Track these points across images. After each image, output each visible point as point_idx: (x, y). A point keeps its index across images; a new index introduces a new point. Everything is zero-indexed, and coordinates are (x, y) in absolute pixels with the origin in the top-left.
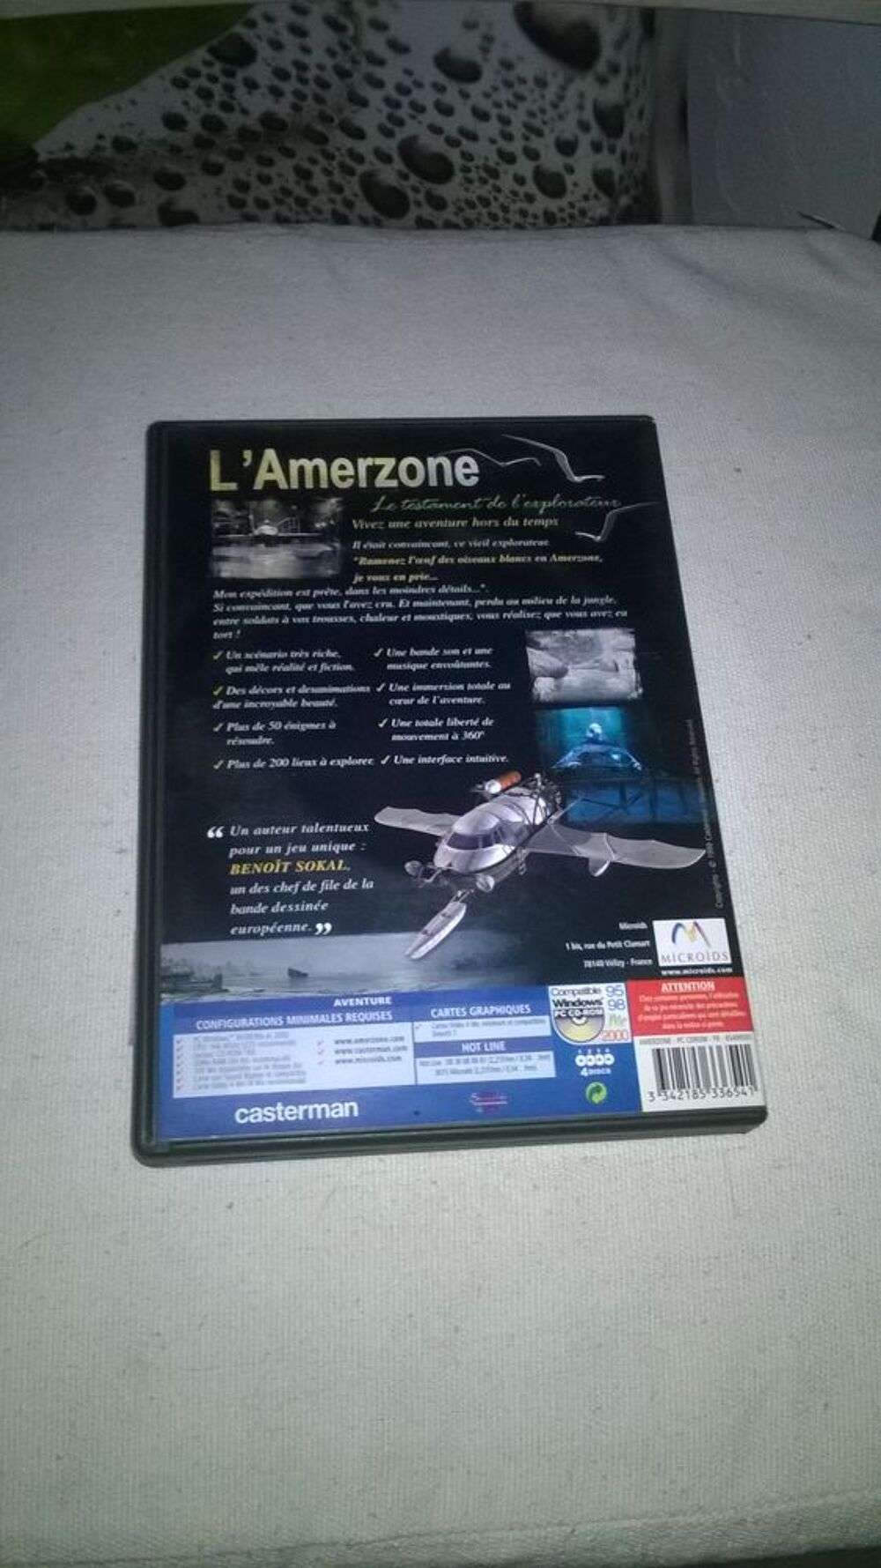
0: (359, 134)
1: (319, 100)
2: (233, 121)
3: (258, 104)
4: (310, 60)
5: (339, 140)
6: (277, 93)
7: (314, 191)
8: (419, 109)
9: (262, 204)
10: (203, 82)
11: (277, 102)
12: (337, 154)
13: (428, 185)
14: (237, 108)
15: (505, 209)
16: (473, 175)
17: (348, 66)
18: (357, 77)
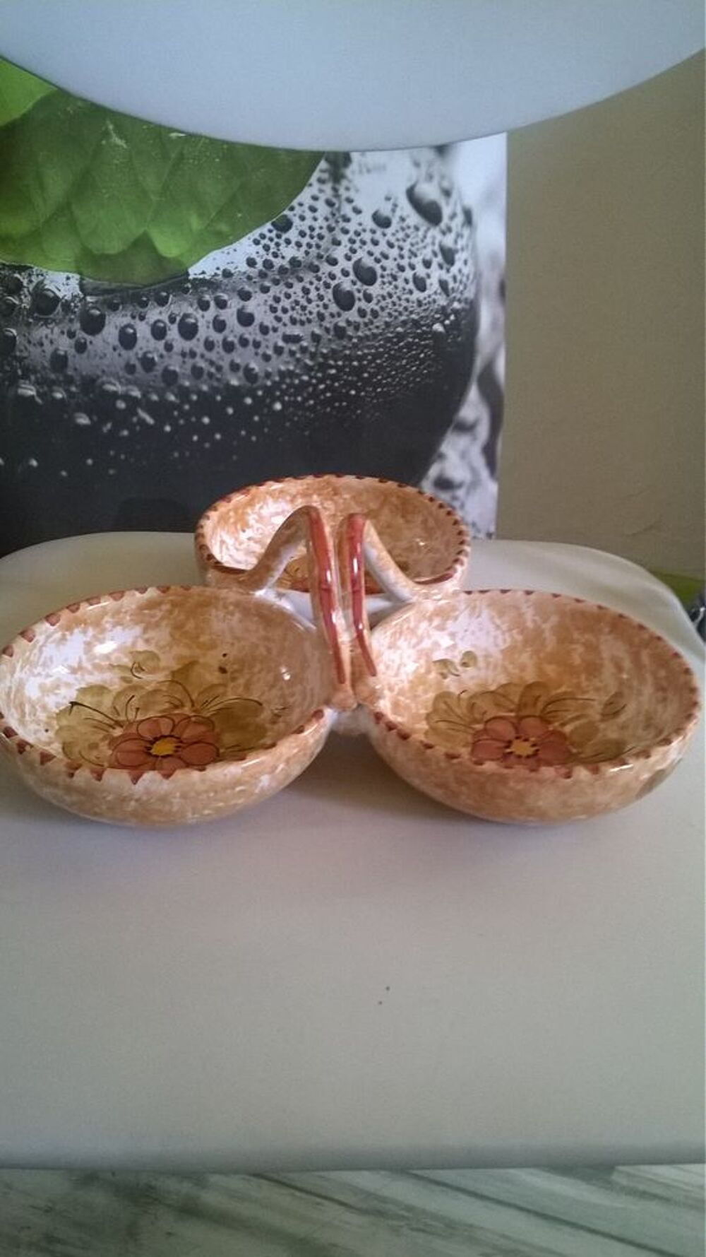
0: (333, 262)
1: (318, 246)
2: (278, 262)
3: (289, 252)
4: (316, 225)
5: (325, 268)
6: (299, 245)
7: (309, 301)
8: (364, 243)
9: (285, 311)
10: (266, 241)
11: (298, 250)
12: (323, 276)
13: (365, 287)
14: (280, 256)
15: (399, 299)
16: (385, 280)
17: (334, 225)
18: (337, 233)
